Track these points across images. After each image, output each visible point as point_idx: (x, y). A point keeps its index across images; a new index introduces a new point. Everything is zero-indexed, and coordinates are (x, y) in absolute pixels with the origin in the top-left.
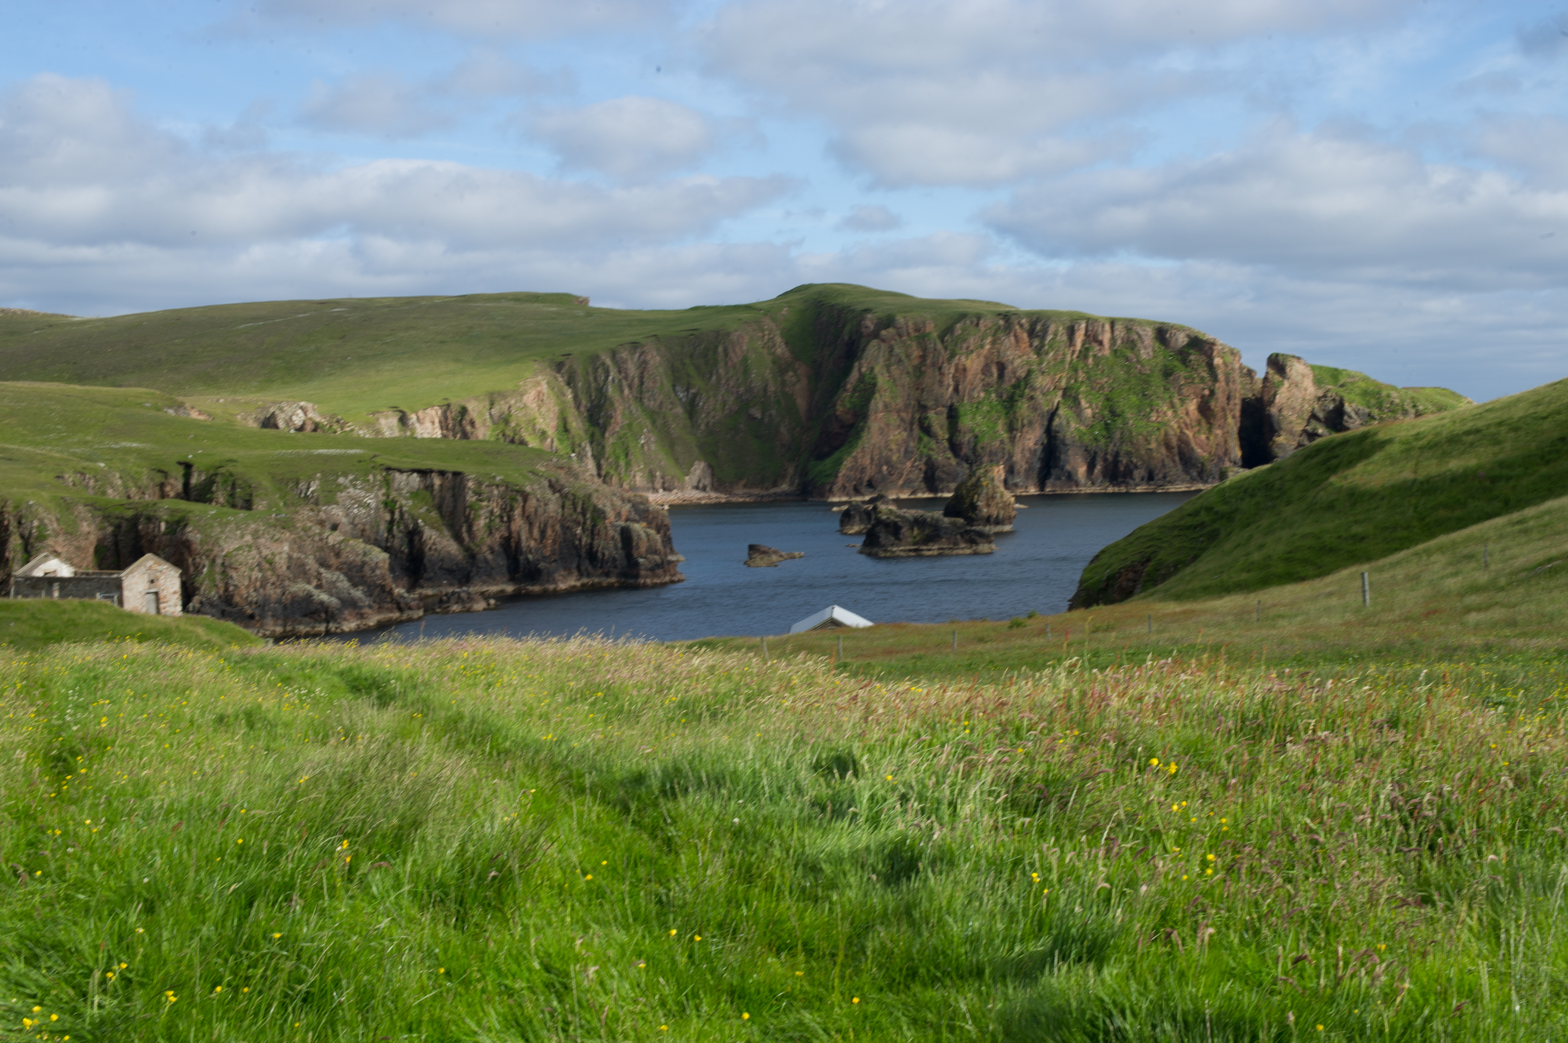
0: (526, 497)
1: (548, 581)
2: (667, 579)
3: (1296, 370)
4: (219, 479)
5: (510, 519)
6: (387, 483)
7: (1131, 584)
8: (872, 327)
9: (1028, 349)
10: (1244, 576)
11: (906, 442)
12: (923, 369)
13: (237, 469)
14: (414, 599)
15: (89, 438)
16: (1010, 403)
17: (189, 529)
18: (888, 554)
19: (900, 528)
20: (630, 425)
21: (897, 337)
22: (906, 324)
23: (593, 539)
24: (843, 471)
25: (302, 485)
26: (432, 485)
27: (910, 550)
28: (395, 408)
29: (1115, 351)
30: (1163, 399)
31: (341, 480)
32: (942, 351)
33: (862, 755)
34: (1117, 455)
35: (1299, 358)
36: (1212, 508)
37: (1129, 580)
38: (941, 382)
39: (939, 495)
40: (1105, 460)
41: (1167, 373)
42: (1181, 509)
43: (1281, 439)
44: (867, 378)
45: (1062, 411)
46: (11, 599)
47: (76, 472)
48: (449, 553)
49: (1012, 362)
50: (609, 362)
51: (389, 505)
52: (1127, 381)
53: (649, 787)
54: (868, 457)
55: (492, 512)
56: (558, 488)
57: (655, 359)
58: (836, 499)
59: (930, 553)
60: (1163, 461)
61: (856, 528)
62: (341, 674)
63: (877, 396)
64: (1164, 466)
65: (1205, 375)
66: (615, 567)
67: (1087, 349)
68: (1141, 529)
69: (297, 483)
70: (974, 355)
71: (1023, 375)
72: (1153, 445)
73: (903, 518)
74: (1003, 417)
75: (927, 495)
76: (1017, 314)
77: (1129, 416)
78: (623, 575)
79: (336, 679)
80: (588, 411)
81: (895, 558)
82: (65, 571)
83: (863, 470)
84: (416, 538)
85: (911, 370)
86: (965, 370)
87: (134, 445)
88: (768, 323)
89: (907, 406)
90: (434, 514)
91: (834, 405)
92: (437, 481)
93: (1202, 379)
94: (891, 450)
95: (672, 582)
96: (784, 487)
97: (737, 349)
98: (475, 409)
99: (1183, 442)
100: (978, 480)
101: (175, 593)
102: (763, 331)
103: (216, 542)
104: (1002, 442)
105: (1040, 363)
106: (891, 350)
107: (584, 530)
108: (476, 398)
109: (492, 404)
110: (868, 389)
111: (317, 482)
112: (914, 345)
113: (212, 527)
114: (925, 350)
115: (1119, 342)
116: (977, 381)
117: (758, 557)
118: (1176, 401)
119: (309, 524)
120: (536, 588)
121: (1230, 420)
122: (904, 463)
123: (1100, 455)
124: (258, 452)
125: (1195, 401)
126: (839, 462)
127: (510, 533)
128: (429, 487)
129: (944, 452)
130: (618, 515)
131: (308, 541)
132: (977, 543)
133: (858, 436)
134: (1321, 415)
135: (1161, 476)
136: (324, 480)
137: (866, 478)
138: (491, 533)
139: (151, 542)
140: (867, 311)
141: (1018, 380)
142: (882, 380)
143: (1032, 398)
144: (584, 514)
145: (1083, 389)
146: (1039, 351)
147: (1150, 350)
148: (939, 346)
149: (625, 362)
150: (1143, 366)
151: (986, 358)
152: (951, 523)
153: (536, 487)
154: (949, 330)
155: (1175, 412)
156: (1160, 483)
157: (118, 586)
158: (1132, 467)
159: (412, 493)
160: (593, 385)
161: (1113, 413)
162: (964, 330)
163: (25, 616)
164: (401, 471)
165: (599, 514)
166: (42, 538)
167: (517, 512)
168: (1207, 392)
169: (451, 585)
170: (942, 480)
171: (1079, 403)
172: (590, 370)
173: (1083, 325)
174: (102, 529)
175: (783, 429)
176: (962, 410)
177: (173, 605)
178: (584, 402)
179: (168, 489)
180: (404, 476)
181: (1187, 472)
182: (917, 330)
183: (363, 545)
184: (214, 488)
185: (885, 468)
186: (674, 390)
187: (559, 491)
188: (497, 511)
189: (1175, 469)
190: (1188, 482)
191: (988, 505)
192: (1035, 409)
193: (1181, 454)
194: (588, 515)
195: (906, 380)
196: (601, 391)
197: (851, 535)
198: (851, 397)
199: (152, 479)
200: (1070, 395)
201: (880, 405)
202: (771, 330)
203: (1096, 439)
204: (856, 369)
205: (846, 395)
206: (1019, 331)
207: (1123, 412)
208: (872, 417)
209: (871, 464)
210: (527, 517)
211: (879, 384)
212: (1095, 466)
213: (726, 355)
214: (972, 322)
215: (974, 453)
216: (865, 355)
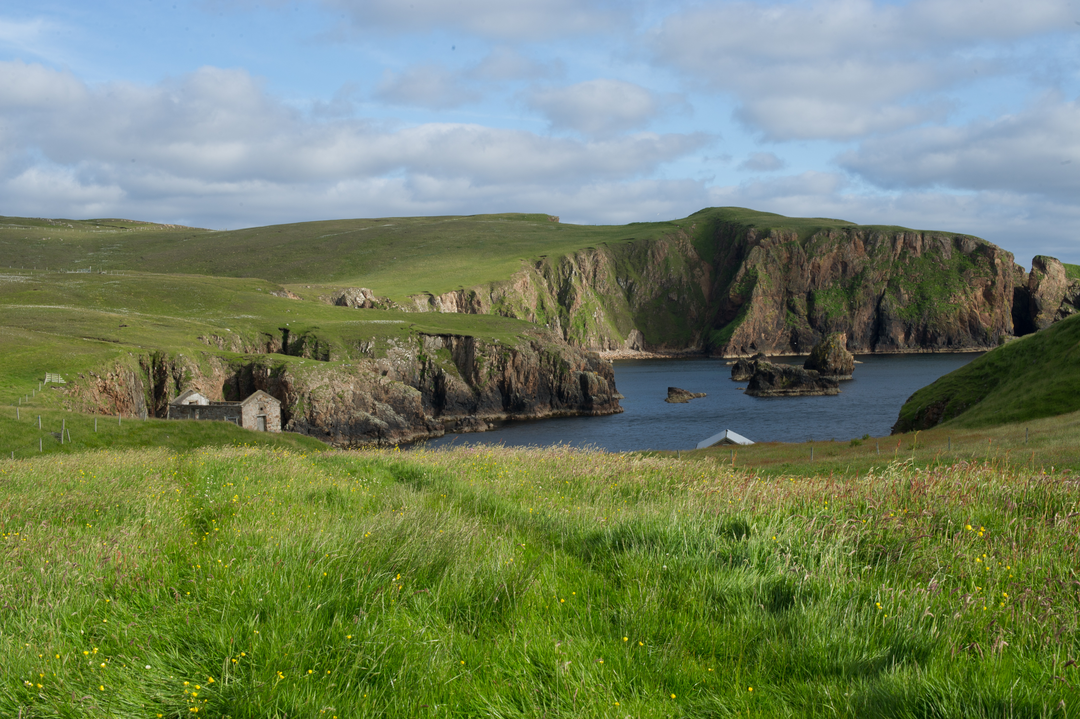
0: (515, 354)
1: (530, 412)
2: (612, 410)
3: (1053, 267)
4: (307, 340)
5: (504, 368)
6: (421, 343)
7: (935, 416)
8: (754, 237)
9: (863, 253)
10: (1016, 411)
11: (778, 317)
12: (790, 266)
13: (319, 334)
14: (438, 423)
15: (220, 312)
16: (850, 290)
17: (286, 374)
18: (765, 395)
19: (774, 377)
20: (587, 305)
21: (772, 244)
22: (779, 235)
23: (561, 383)
24: (734, 337)
25: (363, 345)
26: (452, 345)
27: (780, 392)
28: (426, 293)
29: (925, 254)
30: (958, 288)
31: (389, 341)
32: (804, 254)
33: (752, 524)
34: (926, 326)
35: (1055, 259)
36: (993, 364)
37: (934, 413)
38: (802, 276)
39: (801, 354)
40: (918, 330)
42: (972, 364)
43: (1042, 316)
44: (751, 273)
45: (886, 296)
46: (168, 420)
47: (211, 335)
48: (462, 391)
49: (852, 262)
50: (572, 261)
51: (422, 358)
52: (933, 275)
53: (605, 544)
54: (752, 327)
55: (492, 364)
56: (538, 347)
57: (604, 259)
58: (729, 357)
59: (795, 394)
60: (958, 331)
61: (743, 377)
62: (391, 469)
63: (758, 285)
64: (959, 334)
65: (989, 271)
66: (576, 402)
67: (905, 253)
68: (943, 378)
69: (360, 343)
70: (826, 257)
71: (860, 271)
72: (951, 320)
73: (775, 369)
74: (846, 300)
75: (791, 354)
76: (856, 228)
77: (934, 299)
78: (582, 407)
79: (387, 472)
80: (558, 295)
81: (769, 397)
82: (204, 402)
83: (748, 336)
84: (440, 381)
85: (781, 267)
86: (819, 267)
87: (250, 316)
88: (682, 234)
89: (778, 292)
90: (452, 365)
91: (728, 291)
92: (454, 343)
93: (986, 274)
94: (767, 323)
95: (616, 413)
96: (693, 348)
97: (661, 253)
98: (481, 293)
99: (973, 317)
100: (829, 343)
101: (277, 417)
102: (679, 240)
103: (305, 383)
104: (845, 317)
105: (873, 263)
106: (768, 253)
107: (554, 376)
108: (481, 286)
109: (492, 290)
110: (751, 281)
111: (373, 342)
112: (784, 249)
113: (302, 372)
114: (791, 253)
115: (928, 247)
116: (828, 275)
117: (674, 396)
118: (968, 289)
119: (367, 371)
120: (522, 416)
121: (1006, 302)
122: (777, 332)
123: (914, 326)
124: (334, 322)
125: (981, 289)
126: (731, 331)
127: (504, 378)
128: (449, 347)
129: (804, 324)
130: (579, 366)
131: (367, 383)
132: (827, 388)
133: (745, 313)
134: (1071, 299)
135: (957, 341)
136: (378, 341)
137: (750, 342)
138: (491, 378)
139: (261, 382)
140: (751, 226)
141: (856, 274)
142: (761, 274)
143: (866, 286)
144: (555, 366)
145: (902, 280)
146: (871, 254)
147: (949, 254)
148: (801, 250)
149: (583, 261)
150: (944, 265)
151: (834, 258)
152: (809, 373)
153: (522, 346)
154: (808, 239)
155: (967, 297)
156: (956, 346)
157: (239, 412)
158: (936, 335)
159: (437, 350)
160: (562, 277)
161: (923, 297)
162: (818, 239)
163: (176, 431)
164: (430, 335)
165: (565, 365)
166: (188, 379)
167: (509, 364)
168: (989, 283)
169: (463, 413)
170: (803, 343)
171: (900, 290)
172: (560, 267)
173: (902, 236)
174: (228, 373)
175: (692, 308)
176: (817, 295)
177: (275, 425)
178: (555, 289)
179: (272, 346)
180: (433, 338)
181: (975, 339)
182: (786, 239)
183: (404, 386)
184: (303, 347)
185: (763, 335)
186: (617, 280)
187: (538, 350)
188: (495, 363)
189: (967, 336)
190: (976, 346)
191: (835, 361)
192: (868, 294)
193: (971, 326)
194: (558, 366)
195: (778, 274)
196: (567, 282)
197: (740, 381)
198: (740, 286)
199: (262, 340)
200: (893, 285)
201: (760, 291)
202: (684, 240)
203: (911, 316)
204: (743, 266)
205: (736, 285)
206: (857, 240)
207: (930, 297)
208: (754, 300)
209: (753, 332)
210: (516, 368)
211: (759, 277)
212: (910, 334)
213: (653, 257)
214: (824, 234)
215: (825, 325)
216: (749, 256)
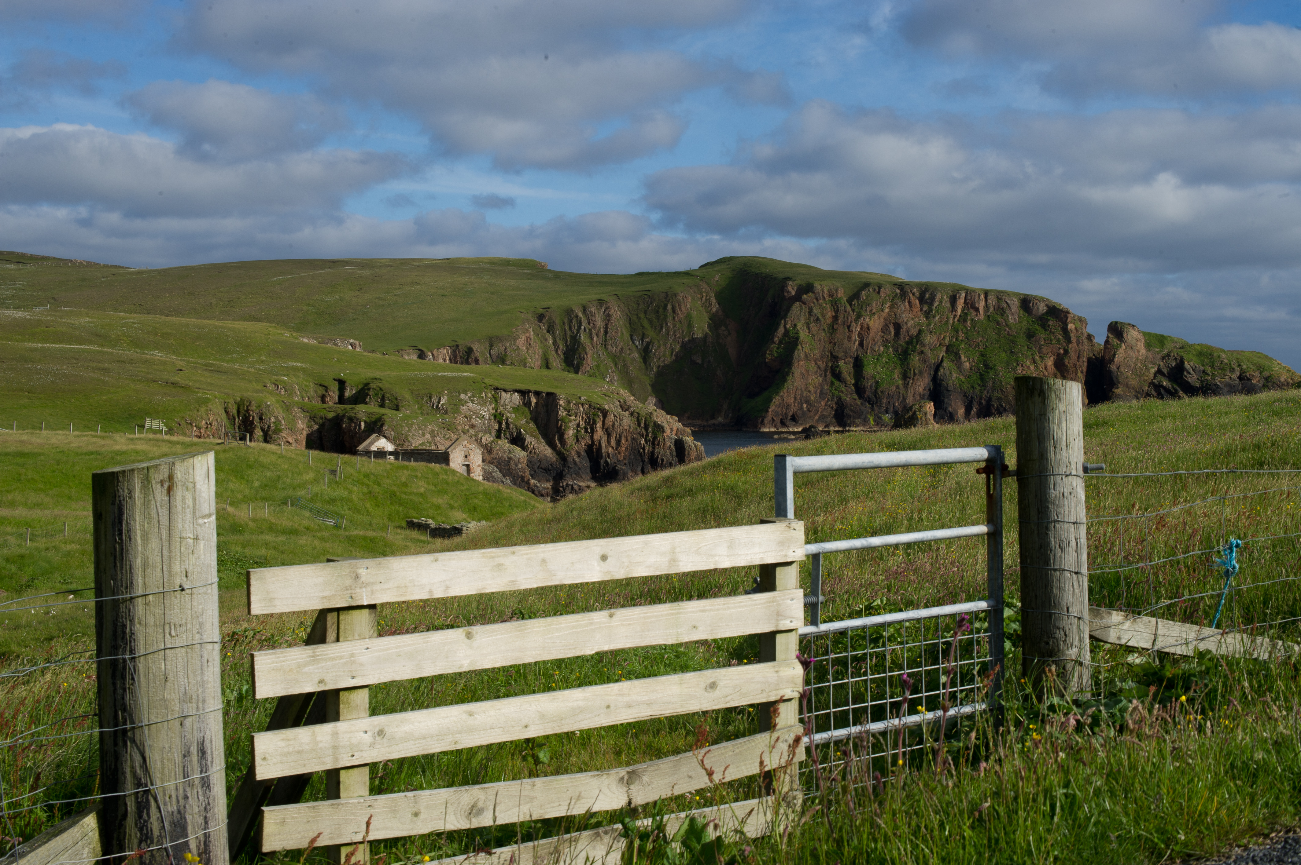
0: (605, 413)
3: (1132, 335)
4: (371, 393)
5: (593, 430)
6: (496, 400)
8: (793, 293)
9: (919, 313)
11: (821, 385)
12: (835, 327)
13: (385, 386)
15: (263, 358)
16: (904, 356)
20: (598, 366)
21: (815, 301)
22: (823, 290)
23: (654, 448)
24: (772, 408)
25: (435, 400)
26: (530, 403)
28: (415, 347)
29: (989, 316)
30: (1026, 356)
31: (462, 396)
32: (851, 312)
34: (990, 400)
35: (1133, 326)
38: (849, 338)
40: (980, 404)
41: (1030, 335)
43: (1119, 391)
44: (791, 334)
45: (945, 364)
48: (545, 455)
49: (906, 324)
50: (580, 315)
51: (498, 417)
52: (997, 341)
54: (792, 396)
55: (578, 425)
56: (626, 407)
57: (616, 313)
58: (766, 430)
63: (800, 347)
65: (1061, 337)
67: (966, 314)
69: (430, 398)
70: (876, 317)
71: (915, 334)
74: (898, 367)
75: (837, 429)
76: (908, 284)
77: (999, 368)
80: (564, 354)
83: (788, 407)
85: (826, 328)
86: (868, 328)
87: (298, 364)
88: (704, 287)
89: (822, 356)
90: (532, 425)
91: (765, 353)
92: (534, 400)
93: (1058, 340)
94: (809, 391)
96: (720, 419)
97: (683, 308)
98: (479, 350)
100: (915, 413)
101: (479, 465)
102: (701, 293)
104: (898, 387)
105: (930, 325)
106: (811, 310)
107: (646, 440)
108: (479, 341)
109: (491, 346)
110: (792, 342)
111: (445, 397)
112: (828, 307)
114: (837, 311)
115: (992, 309)
116: (878, 337)
118: (1037, 358)
121: (1080, 374)
122: (820, 402)
123: (976, 399)
124: (390, 373)
125: (1052, 358)
126: (769, 400)
127: (593, 441)
128: (527, 404)
130: (672, 430)
133: (784, 380)
134: (1165, 371)
136: (450, 396)
137: (791, 414)
138: (578, 440)
140: (789, 279)
141: (911, 337)
142: (803, 335)
143: (922, 352)
144: (646, 429)
145: (962, 346)
146: (927, 315)
147: (1016, 317)
148: (849, 308)
149: (593, 315)
150: (1010, 329)
151: (885, 319)
153: (612, 406)
154: (855, 296)
155: (1036, 367)
157: (446, 459)
158: (1001, 409)
159: (513, 408)
160: (569, 333)
161: (986, 366)
162: (867, 297)
164: (505, 391)
165: (659, 428)
167: (599, 425)
168: (1062, 351)
169: (548, 481)
170: (849, 417)
171: (960, 357)
172: (566, 321)
173: (963, 295)
175: (719, 373)
176: (865, 361)
179: (328, 399)
180: (509, 394)
182: (831, 295)
183: (508, 445)
184: (368, 400)
185: (805, 406)
186: (632, 338)
187: (627, 410)
188: (582, 424)
192: (925, 361)
194: (650, 429)
195: (822, 335)
196: (575, 339)
198: (778, 348)
199: (316, 392)
201: (802, 355)
202: (707, 293)
203: (973, 387)
204: (782, 325)
205: (774, 346)
206: (912, 297)
207: (995, 365)
208: (796, 365)
209: (794, 402)
210: (606, 430)
211: (801, 338)
212: (971, 408)
213: (674, 312)
214: (874, 290)
215: (875, 396)
216: (789, 314)
